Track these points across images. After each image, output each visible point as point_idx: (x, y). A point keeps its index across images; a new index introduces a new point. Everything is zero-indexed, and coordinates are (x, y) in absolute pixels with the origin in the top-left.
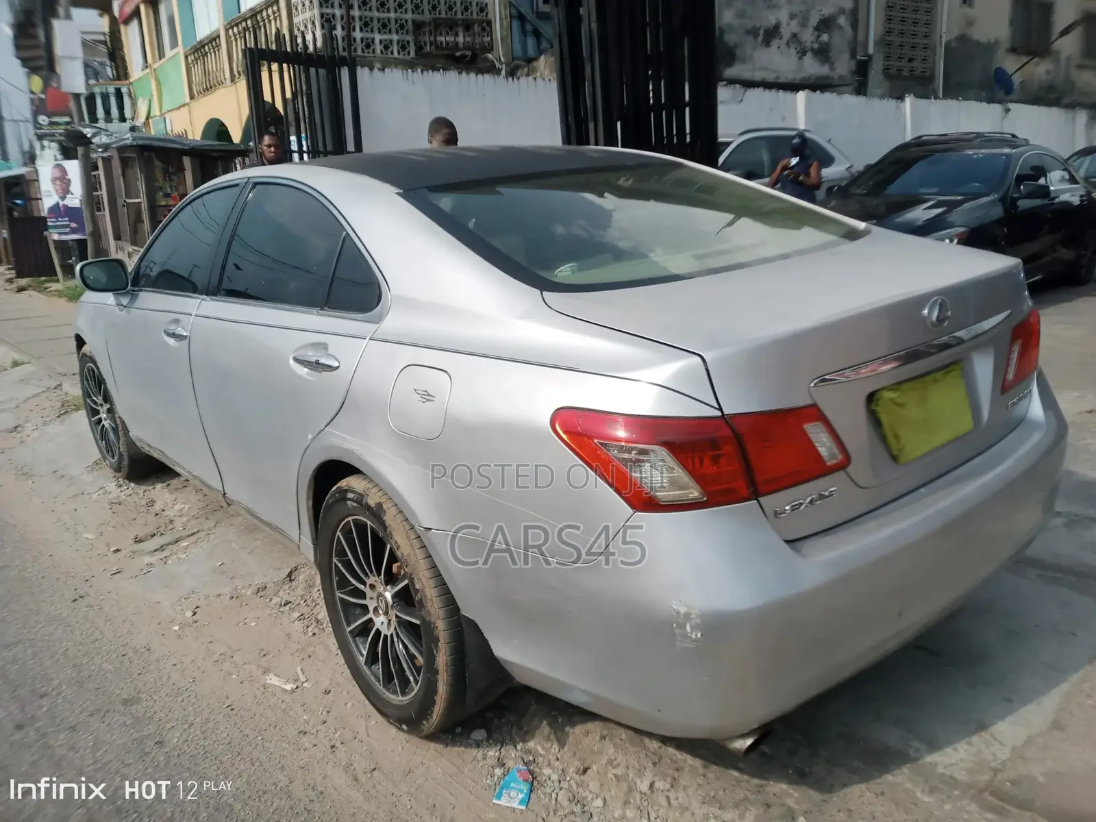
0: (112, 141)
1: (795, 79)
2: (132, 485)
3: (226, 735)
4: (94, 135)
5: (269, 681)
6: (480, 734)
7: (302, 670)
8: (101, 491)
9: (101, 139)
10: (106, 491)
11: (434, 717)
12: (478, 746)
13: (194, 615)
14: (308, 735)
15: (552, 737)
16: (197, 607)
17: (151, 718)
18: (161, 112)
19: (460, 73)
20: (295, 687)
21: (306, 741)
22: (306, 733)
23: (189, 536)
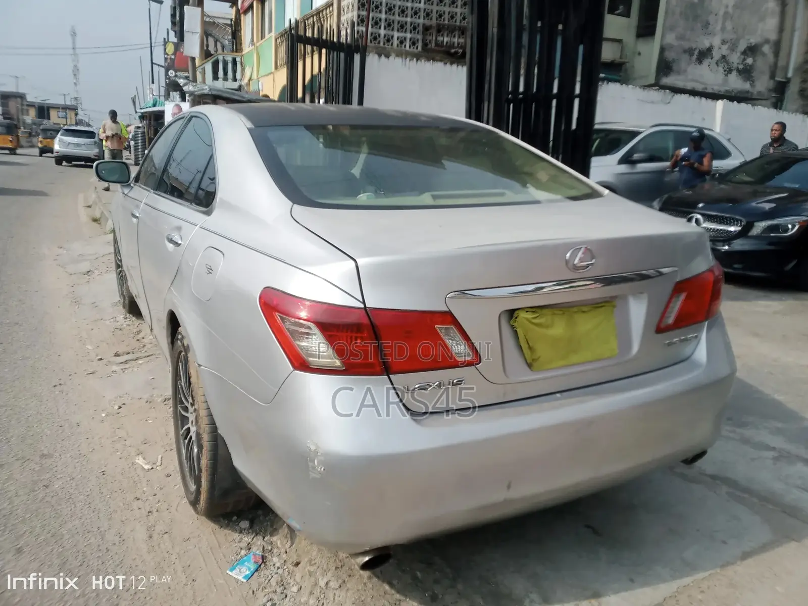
0: (196, 90)
1: (720, 91)
2: (134, 319)
3: (89, 490)
4: (185, 85)
5: (137, 461)
6: (245, 524)
7: (162, 458)
8: (112, 320)
9: (189, 87)
10: (116, 321)
11: (202, 503)
12: (241, 532)
13: (119, 408)
14: (140, 500)
15: (289, 536)
16: (124, 404)
17: (52, 469)
18: (257, 76)
19: (445, 64)
20: (150, 468)
21: (136, 504)
22: (139, 499)
23: (145, 357)
